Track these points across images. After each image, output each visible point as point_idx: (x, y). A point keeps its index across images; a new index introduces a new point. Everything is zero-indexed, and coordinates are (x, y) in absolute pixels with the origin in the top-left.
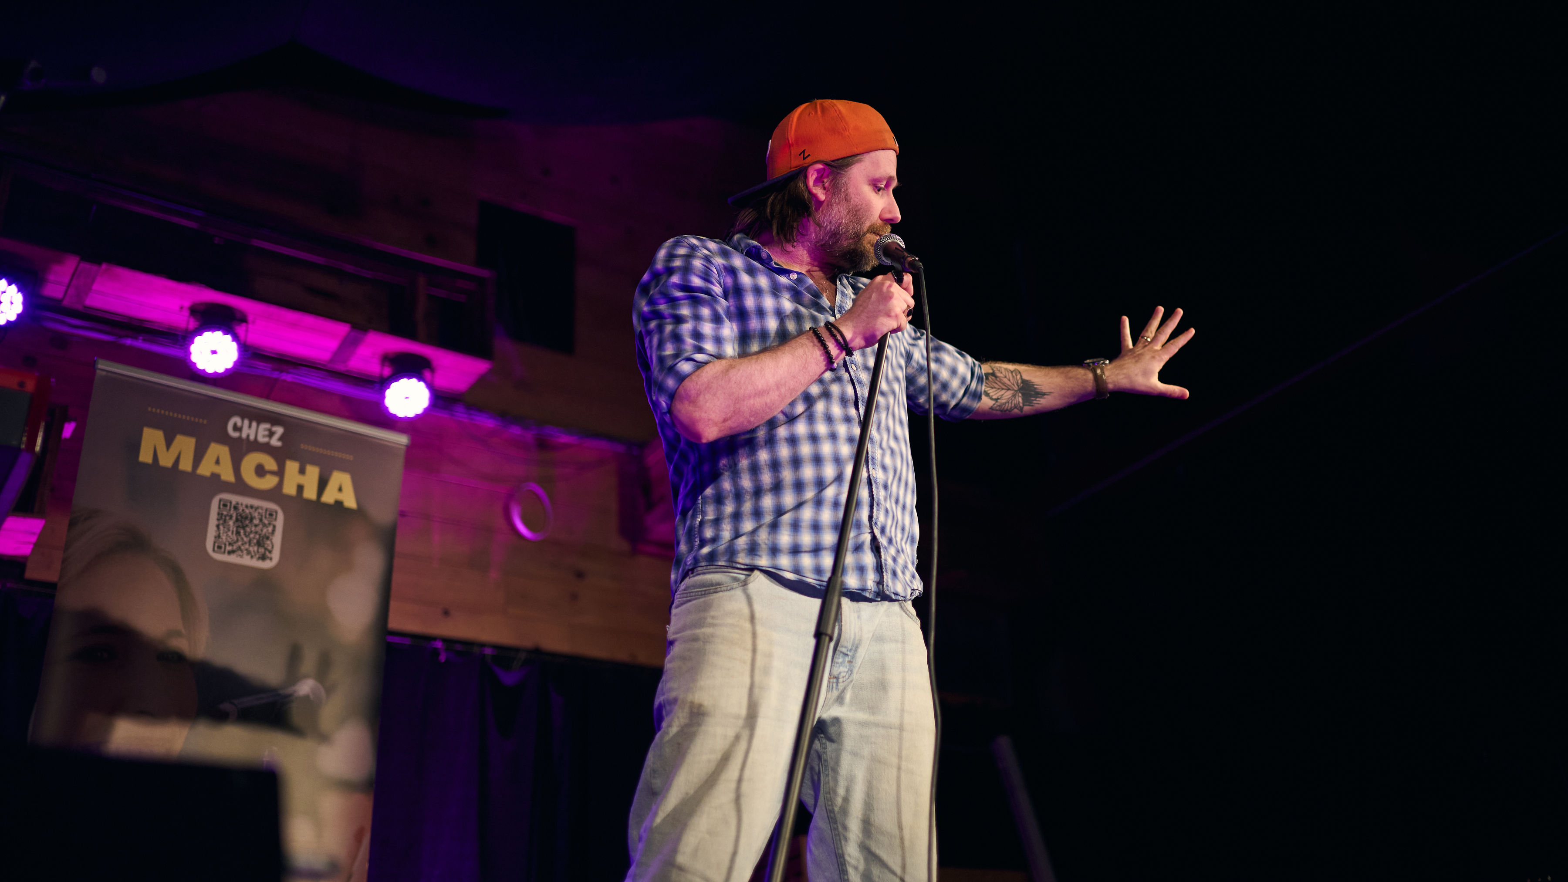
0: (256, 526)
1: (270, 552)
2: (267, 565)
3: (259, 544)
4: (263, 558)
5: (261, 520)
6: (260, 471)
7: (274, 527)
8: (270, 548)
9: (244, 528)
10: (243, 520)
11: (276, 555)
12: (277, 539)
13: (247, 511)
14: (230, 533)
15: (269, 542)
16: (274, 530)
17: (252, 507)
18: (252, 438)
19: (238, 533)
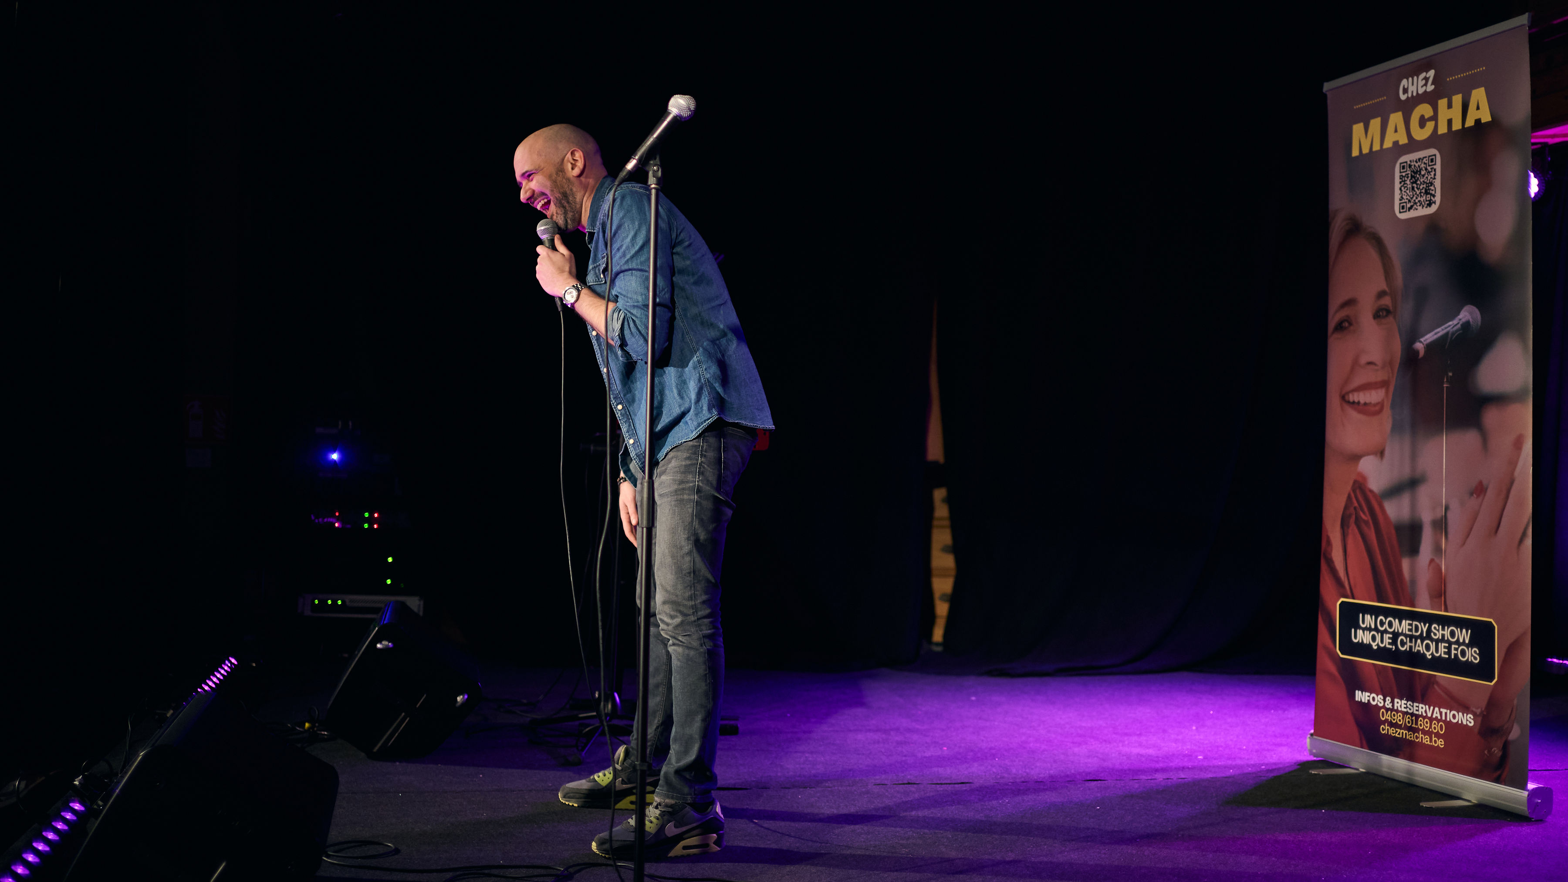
0: (1423, 176)
1: (1434, 196)
2: (1434, 208)
3: (1427, 193)
4: (1430, 205)
5: (1426, 169)
6: (1423, 122)
7: (1435, 170)
8: (1433, 192)
9: (1415, 182)
10: (1414, 174)
11: (1438, 199)
12: (1438, 183)
13: (1417, 165)
14: (1408, 192)
15: (1432, 188)
16: (1435, 175)
17: (1419, 159)
18: (1415, 94)
19: (1413, 188)
